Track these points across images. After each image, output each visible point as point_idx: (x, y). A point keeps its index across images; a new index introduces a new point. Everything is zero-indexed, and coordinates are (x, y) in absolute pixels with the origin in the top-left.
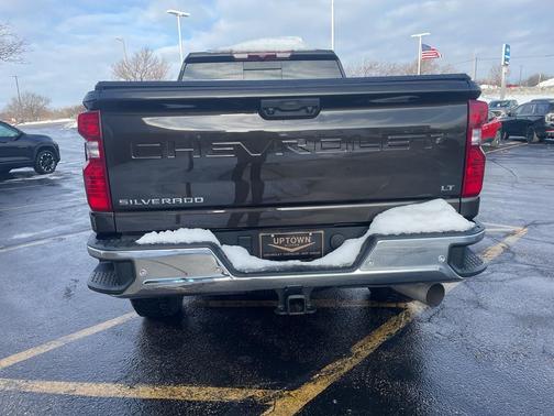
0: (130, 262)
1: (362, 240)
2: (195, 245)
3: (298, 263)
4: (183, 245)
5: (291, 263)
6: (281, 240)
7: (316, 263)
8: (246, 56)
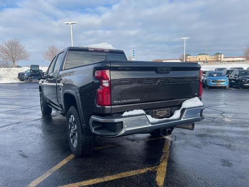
0: (122, 123)
1: (180, 110)
2: (140, 115)
3: (166, 119)
4: (136, 115)
5: (164, 119)
6: (159, 112)
7: (171, 118)
8: (93, 50)
